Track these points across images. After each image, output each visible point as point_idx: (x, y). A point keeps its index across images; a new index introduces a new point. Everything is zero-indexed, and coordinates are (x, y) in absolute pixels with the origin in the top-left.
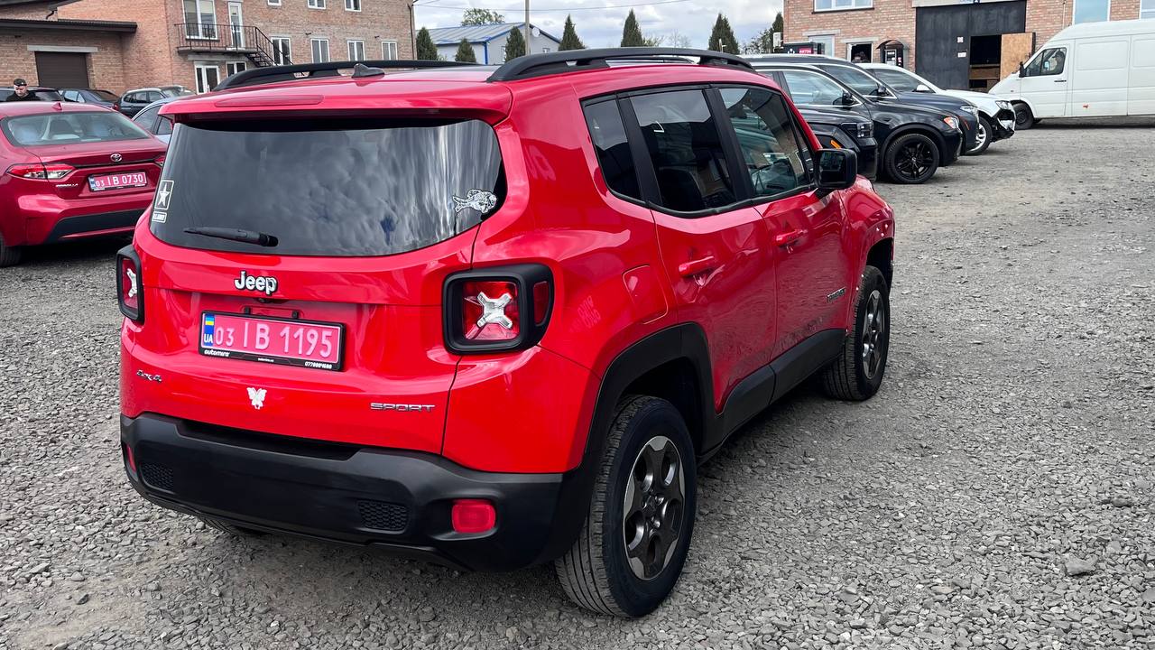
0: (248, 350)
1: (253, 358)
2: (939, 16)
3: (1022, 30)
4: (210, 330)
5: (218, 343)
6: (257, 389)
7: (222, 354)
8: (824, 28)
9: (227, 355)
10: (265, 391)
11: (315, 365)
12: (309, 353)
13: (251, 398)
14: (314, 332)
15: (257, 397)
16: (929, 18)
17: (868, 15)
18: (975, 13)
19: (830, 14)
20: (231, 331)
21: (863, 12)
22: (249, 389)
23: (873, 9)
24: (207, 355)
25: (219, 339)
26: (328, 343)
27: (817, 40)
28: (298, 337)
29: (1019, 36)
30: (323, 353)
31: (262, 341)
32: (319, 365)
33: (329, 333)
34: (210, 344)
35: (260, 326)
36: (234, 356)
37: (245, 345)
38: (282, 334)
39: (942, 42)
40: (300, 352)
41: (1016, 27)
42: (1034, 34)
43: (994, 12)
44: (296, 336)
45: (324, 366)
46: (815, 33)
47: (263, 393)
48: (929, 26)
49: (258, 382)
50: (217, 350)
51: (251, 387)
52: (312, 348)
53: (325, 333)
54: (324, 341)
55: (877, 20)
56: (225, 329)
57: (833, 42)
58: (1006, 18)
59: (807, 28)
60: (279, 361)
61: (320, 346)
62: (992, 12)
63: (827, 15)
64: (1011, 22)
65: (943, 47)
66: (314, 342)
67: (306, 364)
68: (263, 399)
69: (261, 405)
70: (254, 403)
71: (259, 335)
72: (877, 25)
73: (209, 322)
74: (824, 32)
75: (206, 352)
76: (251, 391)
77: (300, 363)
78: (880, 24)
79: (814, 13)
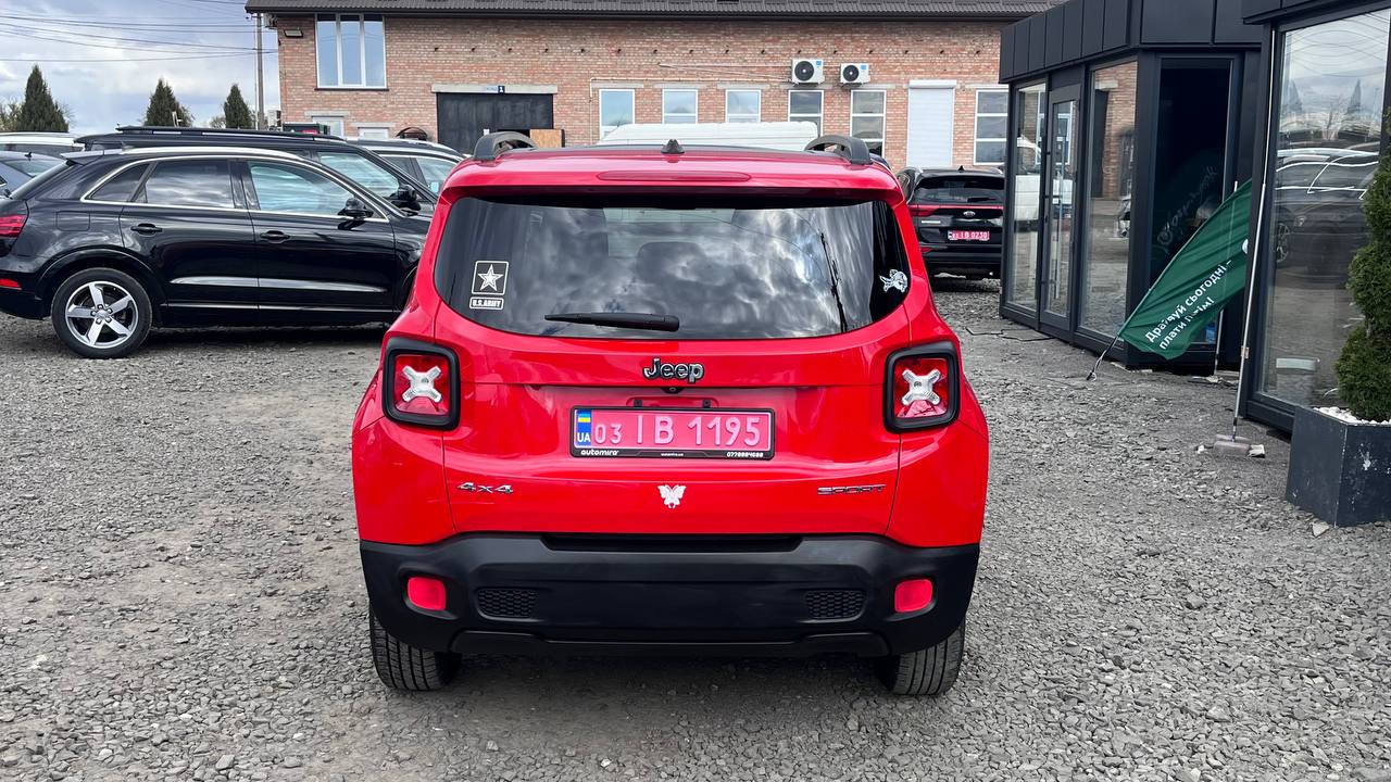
0: (645, 445)
1: (655, 455)
2: (463, 104)
3: (550, 126)
4: (585, 428)
5: (600, 441)
6: (672, 486)
7: (608, 453)
8: (330, 108)
9: (615, 453)
10: (684, 487)
11: (739, 455)
12: (730, 443)
13: (663, 496)
14: (736, 420)
15: (672, 496)
16: (450, 105)
17: (383, 97)
18: (501, 104)
19: (337, 93)
20: (618, 426)
21: (376, 93)
22: (660, 488)
23: (387, 90)
24: (586, 456)
25: (600, 435)
26: (755, 431)
27: (323, 122)
28: (715, 426)
29: (546, 132)
30: (748, 442)
31: (664, 434)
32: (747, 455)
33: (756, 420)
34: (587, 443)
35: (659, 418)
36: (623, 454)
37: (640, 441)
38: (691, 425)
39: (467, 132)
40: (718, 442)
41: (544, 123)
42: (563, 131)
43: (520, 104)
44: (711, 426)
45: (753, 455)
46: (319, 113)
47: (680, 491)
48: (451, 114)
49: (672, 479)
50: (600, 450)
51: (664, 485)
52: (734, 437)
53: (751, 420)
54: (750, 428)
55: (393, 103)
56: (608, 425)
57: (342, 126)
58: (533, 112)
59: (310, 106)
60: (689, 455)
61: (745, 433)
62: (518, 104)
63: (333, 93)
64: (539, 117)
65: (468, 138)
66: (736, 431)
67: (729, 455)
68: (681, 496)
69: (678, 503)
70: (667, 502)
71: (659, 428)
72: (393, 109)
73: (584, 419)
74: (331, 113)
75: (584, 453)
76: (664, 490)
77: (721, 455)
78: (397, 109)
79: (317, 89)
